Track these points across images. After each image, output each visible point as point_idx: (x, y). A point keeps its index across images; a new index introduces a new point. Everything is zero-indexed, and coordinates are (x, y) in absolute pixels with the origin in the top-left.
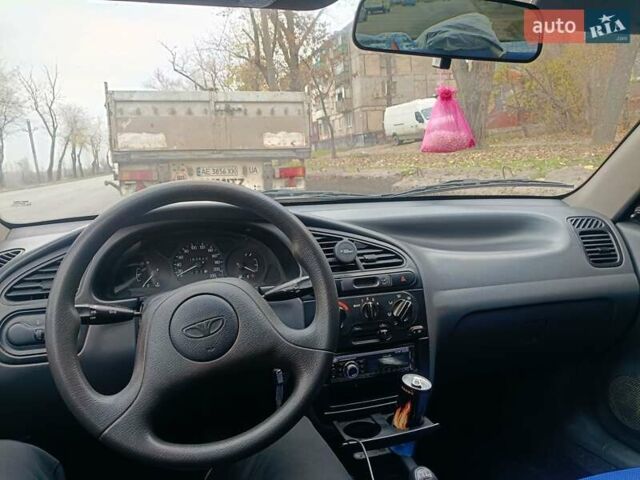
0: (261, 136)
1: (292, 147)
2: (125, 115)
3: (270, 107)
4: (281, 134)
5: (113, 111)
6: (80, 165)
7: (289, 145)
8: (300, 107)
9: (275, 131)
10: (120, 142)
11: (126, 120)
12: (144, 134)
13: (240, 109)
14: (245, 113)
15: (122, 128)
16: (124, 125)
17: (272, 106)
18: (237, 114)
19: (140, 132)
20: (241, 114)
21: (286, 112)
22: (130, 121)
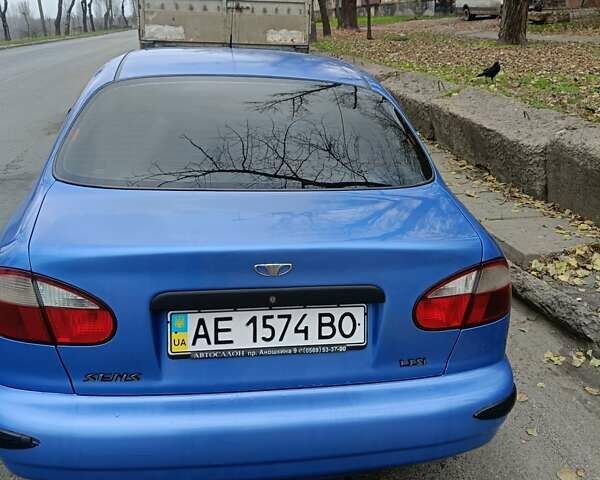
0: (265, 32)
1: (291, 43)
2: (152, 9)
3: (275, 6)
4: (284, 31)
5: (142, 5)
6: (91, 16)
7: (289, 42)
8: (301, 7)
9: (277, 28)
10: (147, 32)
11: (152, 13)
12: (167, 26)
13: (248, 8)
14: (253, 11)
15: (148, 20)
16: (150, 18)
17: (277, 5)
18: (244, 11)
19: (164, 25)
20: (249, 12)
21: (289, 11)
22: (155, 15)
